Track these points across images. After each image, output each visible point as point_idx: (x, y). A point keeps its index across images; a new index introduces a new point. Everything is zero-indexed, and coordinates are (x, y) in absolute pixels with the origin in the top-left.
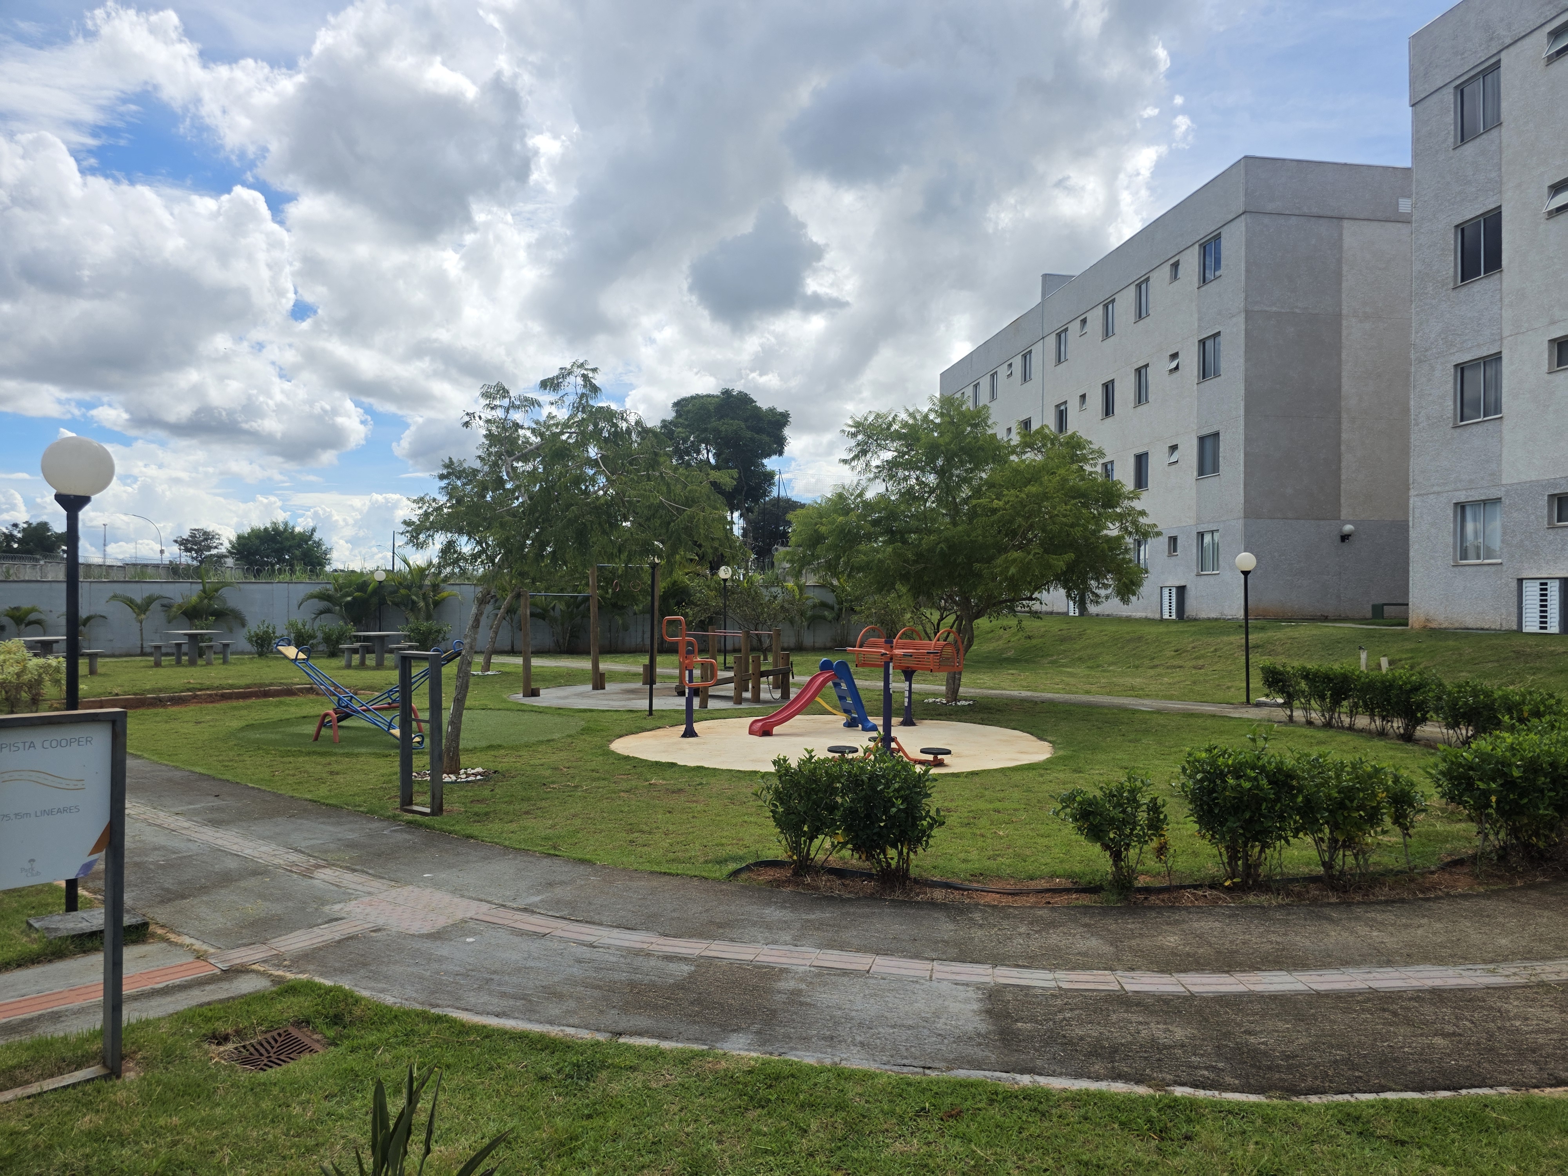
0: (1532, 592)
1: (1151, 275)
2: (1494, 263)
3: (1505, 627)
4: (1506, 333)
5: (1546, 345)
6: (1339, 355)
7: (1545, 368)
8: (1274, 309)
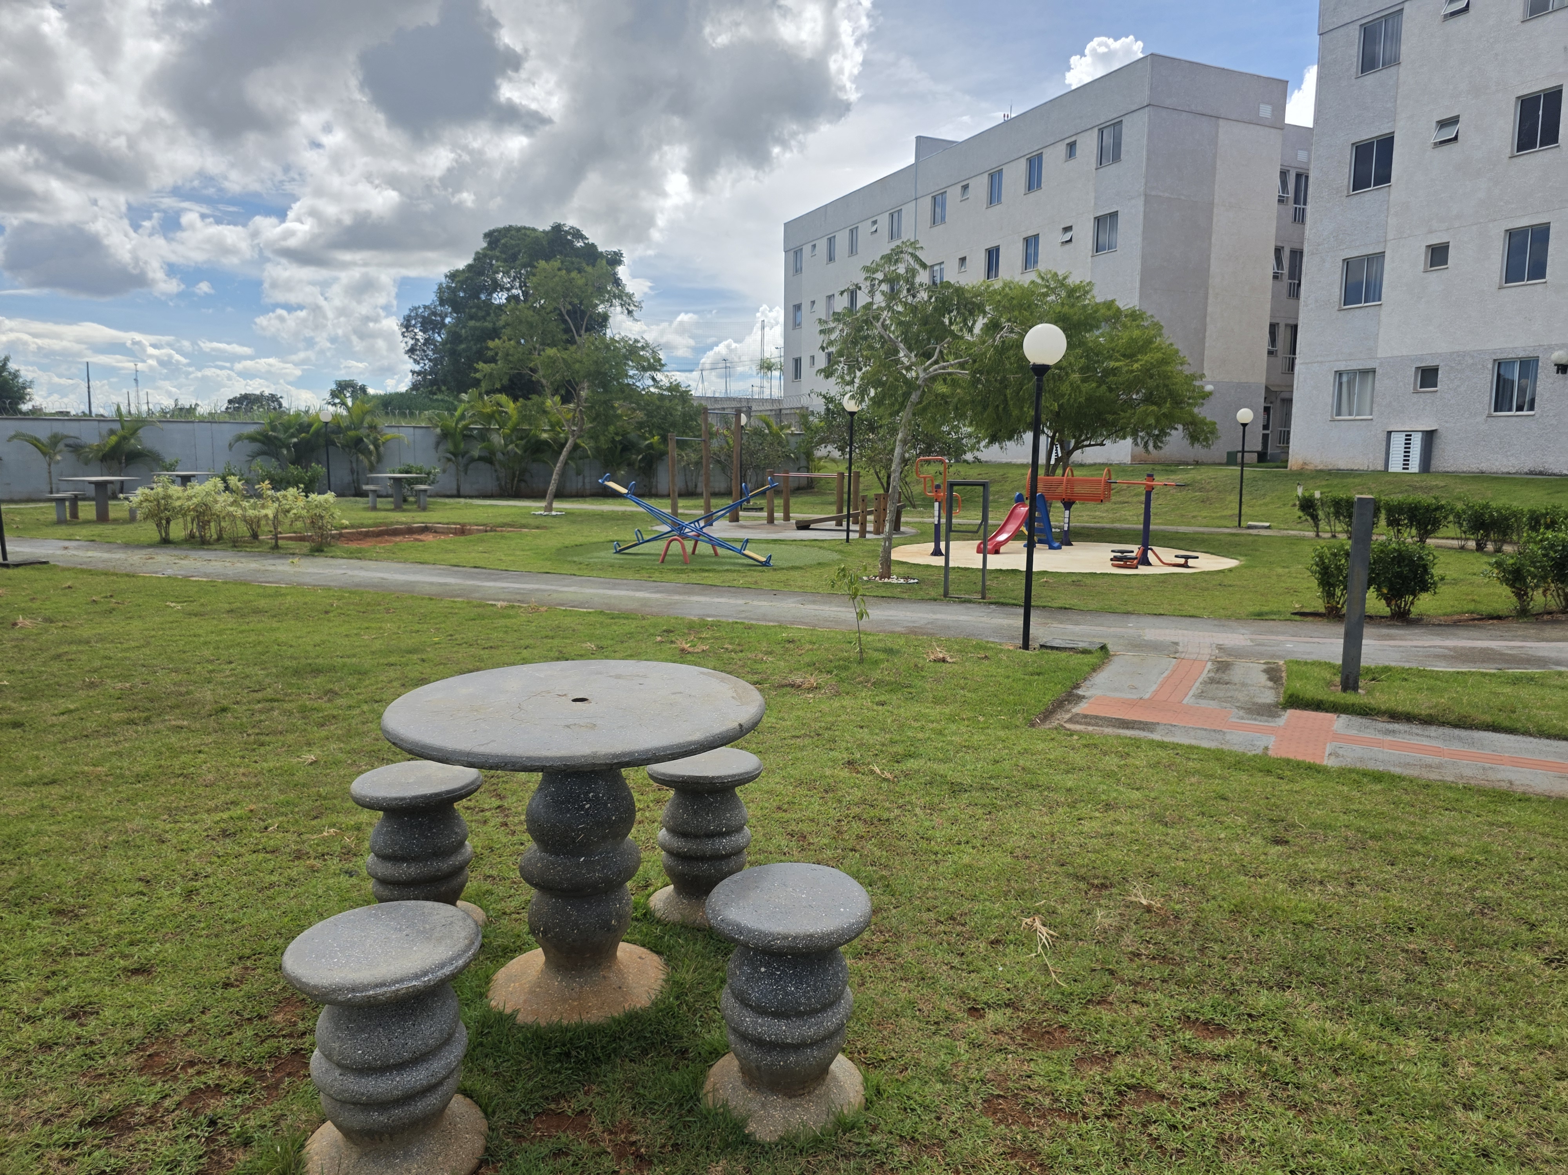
0: (1398, 442)
1: (1044, 151)
2: (1384, 178)
3: (1371, 468)
4: (1390, 236)
5: (1424, 249)
6: (1210, 239)
7: (1422, 268)
8: (1166, 195)
